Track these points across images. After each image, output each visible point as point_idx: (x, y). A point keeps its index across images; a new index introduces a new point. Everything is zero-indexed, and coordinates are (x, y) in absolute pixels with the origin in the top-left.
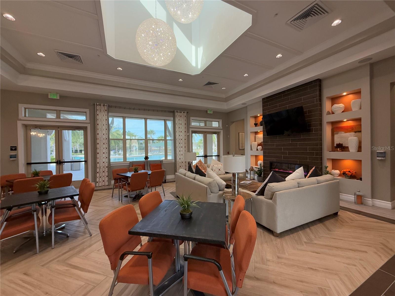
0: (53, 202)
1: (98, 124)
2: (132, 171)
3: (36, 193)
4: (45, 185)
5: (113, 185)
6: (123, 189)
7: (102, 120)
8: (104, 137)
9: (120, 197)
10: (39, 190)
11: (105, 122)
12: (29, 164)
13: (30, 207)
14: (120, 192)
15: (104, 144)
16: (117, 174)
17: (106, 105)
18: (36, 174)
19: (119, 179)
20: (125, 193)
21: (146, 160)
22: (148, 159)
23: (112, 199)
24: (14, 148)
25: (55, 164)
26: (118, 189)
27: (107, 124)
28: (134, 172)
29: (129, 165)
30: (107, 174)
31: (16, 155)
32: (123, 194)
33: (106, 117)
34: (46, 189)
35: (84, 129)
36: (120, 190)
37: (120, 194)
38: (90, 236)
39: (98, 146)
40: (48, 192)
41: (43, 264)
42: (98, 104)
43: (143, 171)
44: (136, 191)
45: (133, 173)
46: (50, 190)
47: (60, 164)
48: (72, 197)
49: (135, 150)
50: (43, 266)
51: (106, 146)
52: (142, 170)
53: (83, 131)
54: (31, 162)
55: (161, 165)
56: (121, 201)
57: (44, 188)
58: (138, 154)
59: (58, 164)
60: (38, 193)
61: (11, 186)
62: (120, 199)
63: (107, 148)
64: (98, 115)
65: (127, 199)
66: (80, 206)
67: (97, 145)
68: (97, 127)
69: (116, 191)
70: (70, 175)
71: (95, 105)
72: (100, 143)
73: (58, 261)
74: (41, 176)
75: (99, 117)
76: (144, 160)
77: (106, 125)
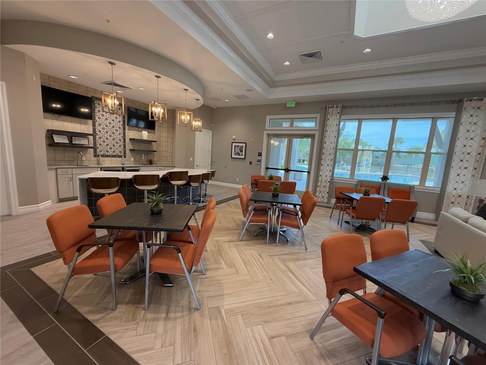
0: (281, 206)
1: (327, 131)
2: (361, 193)
3: (271, 194)
4: (277, 189)
5: (334, 205)
6: (345, 212)
7: (332, 126)
8: (332, 146)
9: (340, 220)
10: (273, 192)
11: (335, 128)
12: (267, 168)
13: (266, 205)
14: (341, 215)
15: (330, 154)
16: (341, 193)
17: (339, 105)
18: (271, 178)
19: (342, 199)
20: (347, 218)
21: (384, 181)
22: (388, 180)
23: (330, 220)
24: (260, 155)
25: (284, 171)
26: (339, 211)
27: (337, 129)
28: (364, 195)
29: (357, 184)
30: (327, 190)
31: (260, 160)
32: (343, 218)
33: (338, 121)
34: (278, 193)
35: (312, 136)
36: (342, 212)
37: (341, 217)
38: (306, 250)
39: (323, 157)
40: (279, 196)
41: (270, 254)
42: (330, 106)
43: (376, 196)
44: (361, 220)
45: (362, 195)
46: (280, 194)
47: (287, 171)
48: (295, 205)
49: (366, 165)
50: (270, 256)
51: (332, 157)
52: (375, 194)
53: (311, 139)
54: (268, 166)
55: (410, 192)
56: (340, 226)
57: (276, 191)
58: (370, 172)
59: (286, 171)
60: (272, 195)
61: (257, 185)
62: (340, 223)
63: (332, 160)
64: (328, 119)
65: (348, 226)
66: (300, 217)
67: (322, 155)
68: (325, 134)
69: (336, 212)
70: (295, 184)
71: (327, 107)
72: (325, 153)
73: (279, 258)
74: (274, 180)
75: (329, 123)
76: (380, 180)
77: (336, 131)
